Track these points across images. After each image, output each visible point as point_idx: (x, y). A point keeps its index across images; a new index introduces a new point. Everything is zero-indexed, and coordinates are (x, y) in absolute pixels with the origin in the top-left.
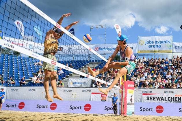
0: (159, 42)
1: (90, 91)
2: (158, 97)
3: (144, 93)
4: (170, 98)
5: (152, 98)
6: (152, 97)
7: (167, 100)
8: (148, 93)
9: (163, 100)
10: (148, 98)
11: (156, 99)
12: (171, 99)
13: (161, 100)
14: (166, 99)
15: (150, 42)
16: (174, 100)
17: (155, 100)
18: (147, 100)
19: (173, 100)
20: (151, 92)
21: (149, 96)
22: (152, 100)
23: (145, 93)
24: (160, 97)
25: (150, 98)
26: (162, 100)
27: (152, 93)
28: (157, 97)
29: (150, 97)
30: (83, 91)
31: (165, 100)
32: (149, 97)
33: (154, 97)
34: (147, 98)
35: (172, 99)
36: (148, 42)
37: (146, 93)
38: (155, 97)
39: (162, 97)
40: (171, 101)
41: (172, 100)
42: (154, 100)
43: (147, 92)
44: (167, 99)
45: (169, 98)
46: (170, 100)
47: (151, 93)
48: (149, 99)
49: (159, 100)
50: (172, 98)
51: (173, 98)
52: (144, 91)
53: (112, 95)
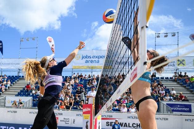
0: (98, 57)
2: (121, 123)
3: (103, 117)
4: (135, 124)
6: (113, 123)
7: (131, 127)
8: (108, 118)
9: (127, 126)
10: (108, 123)
12: (136, 125)
14: (130, 126)
15: (88, 57)
16: (139, 127)
18: (107, 125)
19: (138, 127)
20: (111, 116)
23: (104, 117)
25: (111, 124)
27: (113, 118)
29: (111, 123)
30: (30, 113)
31: (129, 127)
35: (137, 125)
36: (85, 57)
37: (106, 118)
40: (136, 128)
43: (107, 116)
45: (134, 125)
46: (135, 127)
47: (111, 118)
48: (109, 125)
49: (122, 126)
51: (138, 124)
52: (103, 115)
53: (64, 119)
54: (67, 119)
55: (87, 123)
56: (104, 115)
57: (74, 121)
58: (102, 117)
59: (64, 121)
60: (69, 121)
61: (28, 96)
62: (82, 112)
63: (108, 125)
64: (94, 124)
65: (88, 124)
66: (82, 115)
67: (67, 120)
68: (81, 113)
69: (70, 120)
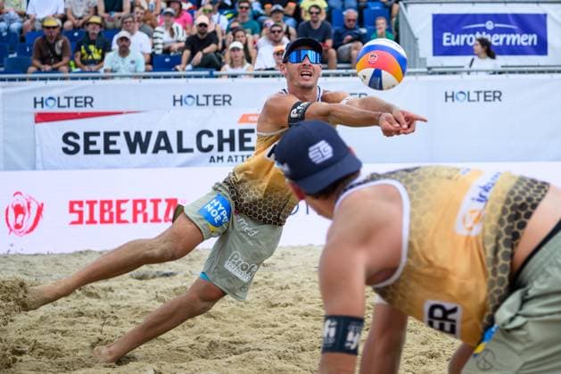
2: (138, 134)
3: (46, 110)
4: (210, 134)
6: (97, 134)
7: (190, 150)
8: (72, 109)
9: (168, 148)
10: (71, 139)
12: (214, 141)
13: (156, 151)
14: (185, 146)
16: (232, 149)
17: (118, 152)
18: (66, 150)
19: (226, 146)
20: (88, 101)
21: (80, 127)
22: (97, 152)
23: (51, 108)
24: (149, 134)
25: (87, 143)
26: (163, 153)
28: (127, 135)
29: (87, 135)
31: (181, 150)
32: (76, 136)
34: (65, 138)
35: (221, 141)
37: (56, 110)
38: (117, 134)
39: (163, 135)
40: (215, 153)
41: (221, 149)
42: (107, 151)
43: (64, 102)
44: (189, 142)
45: (205, 137)
46: (210, 148)
47: (88, 109)
49: (144, 150)
50: (220, 132)
51: (226, 135)
52: (46, 96)
56: (51, 98)
58: (39, 109)
63: (71, 148)
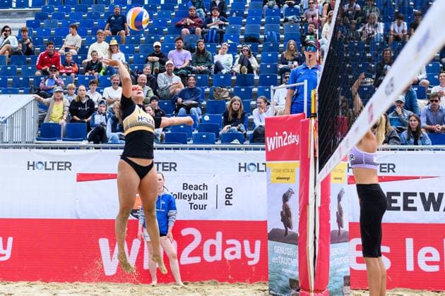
1: (68, 165)
5: (400, 200)
6: (398, 194)
11: (418, 202)
17: (415, 209)
20: (391, 167)
22: (398, 209)
24: (441, 195)
27: (398, 173)
28: (422, 195)
29: (390, 195)
30: (31, 166)
33: (406, 195)
38: (415, 194)
47: (391, 174)
49: (436, 209)
53: (185, 186)
54: (197, 188)
55: (286, 198)
57: (229, 197)
59: (184, 197)
60: (205, 197)
61: (16, 93)
62: (264, 152)
64: (318, 204)
65: (288, 203)
66: (262, 168)
67: (198, 192)
68: (259, 156)
69: (211, 192)
